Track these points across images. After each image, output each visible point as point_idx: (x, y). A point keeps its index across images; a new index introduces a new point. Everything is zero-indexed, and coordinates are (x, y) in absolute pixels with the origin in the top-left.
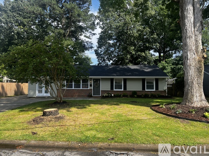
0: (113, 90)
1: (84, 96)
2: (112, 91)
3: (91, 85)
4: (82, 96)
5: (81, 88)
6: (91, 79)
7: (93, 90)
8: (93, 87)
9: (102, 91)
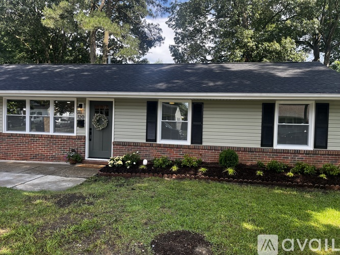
2: (151, 146)
3: (81, 124)
5: (51, 133)
6: (81, 102)
7: (90, 140)
8: (90, 129)
9: (117, 144)
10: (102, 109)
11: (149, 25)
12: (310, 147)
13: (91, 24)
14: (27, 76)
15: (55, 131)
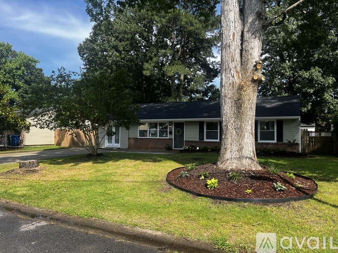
0: (203, 140)
1: (162, 149)
2: (201, 142)
3: (171, 133)
4: (159, 148)
5: (158, 137)
6: (170, 123)
7: (175, 140)
8: (175, 135)
9: (186, 141)
10: (180, 126)
11: (212, 62)
12: (275, 141)
13: (172, 71)
14: (145, 112)
15: (160, 137)
